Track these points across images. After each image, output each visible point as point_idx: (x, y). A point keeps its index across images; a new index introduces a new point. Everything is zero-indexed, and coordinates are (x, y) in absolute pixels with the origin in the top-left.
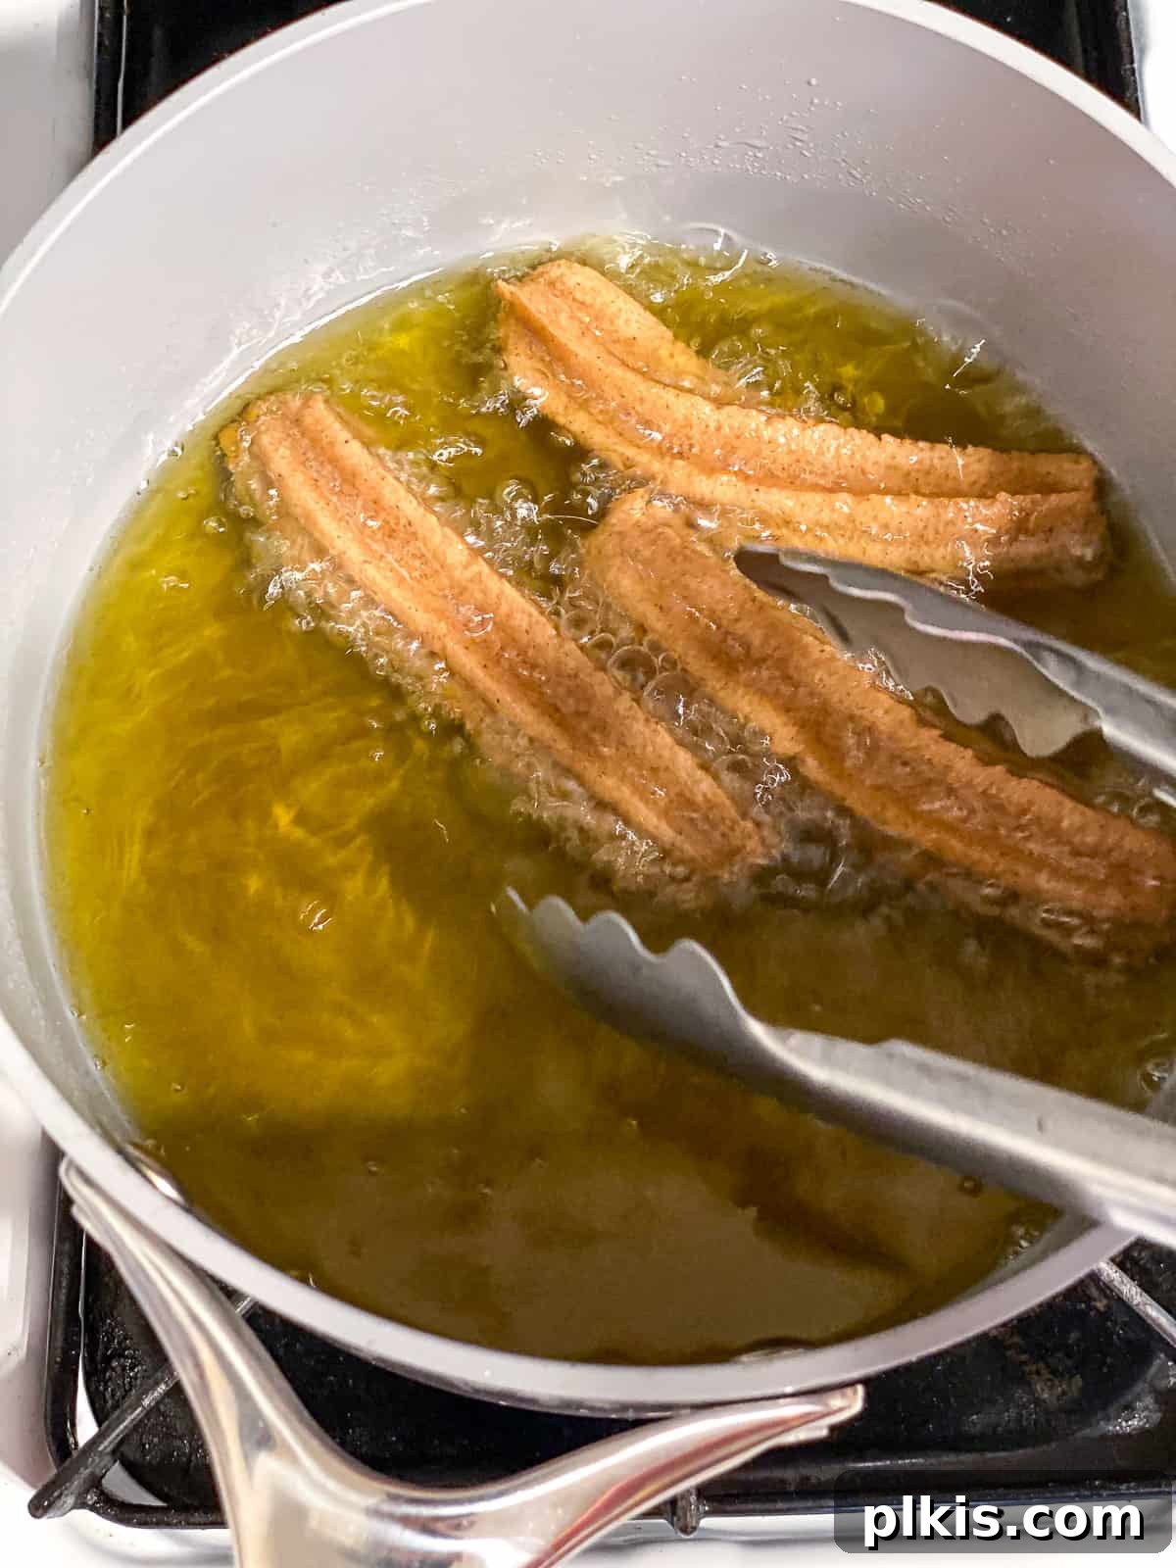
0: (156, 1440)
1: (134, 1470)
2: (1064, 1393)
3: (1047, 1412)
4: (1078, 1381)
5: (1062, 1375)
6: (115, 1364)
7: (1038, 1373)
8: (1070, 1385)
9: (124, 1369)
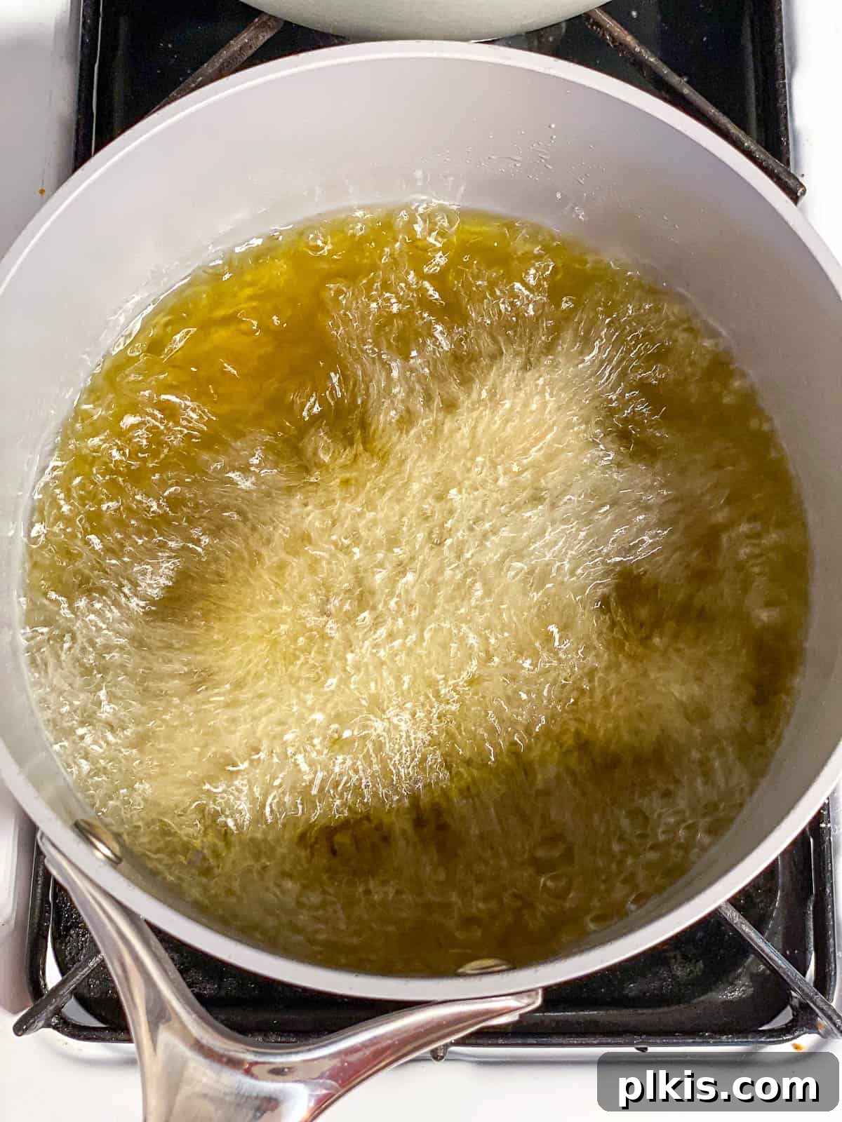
0: (98, 982)
1: (84, 1002)
2: (691, 971)
3: (679, 984)
4: (701, 964)
5: (691, 960)
6: (72, 932)
7: (675, 957)
8: (695, 967)
9: (78, 936)
